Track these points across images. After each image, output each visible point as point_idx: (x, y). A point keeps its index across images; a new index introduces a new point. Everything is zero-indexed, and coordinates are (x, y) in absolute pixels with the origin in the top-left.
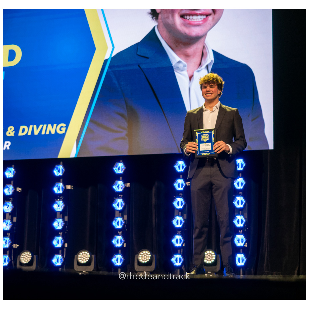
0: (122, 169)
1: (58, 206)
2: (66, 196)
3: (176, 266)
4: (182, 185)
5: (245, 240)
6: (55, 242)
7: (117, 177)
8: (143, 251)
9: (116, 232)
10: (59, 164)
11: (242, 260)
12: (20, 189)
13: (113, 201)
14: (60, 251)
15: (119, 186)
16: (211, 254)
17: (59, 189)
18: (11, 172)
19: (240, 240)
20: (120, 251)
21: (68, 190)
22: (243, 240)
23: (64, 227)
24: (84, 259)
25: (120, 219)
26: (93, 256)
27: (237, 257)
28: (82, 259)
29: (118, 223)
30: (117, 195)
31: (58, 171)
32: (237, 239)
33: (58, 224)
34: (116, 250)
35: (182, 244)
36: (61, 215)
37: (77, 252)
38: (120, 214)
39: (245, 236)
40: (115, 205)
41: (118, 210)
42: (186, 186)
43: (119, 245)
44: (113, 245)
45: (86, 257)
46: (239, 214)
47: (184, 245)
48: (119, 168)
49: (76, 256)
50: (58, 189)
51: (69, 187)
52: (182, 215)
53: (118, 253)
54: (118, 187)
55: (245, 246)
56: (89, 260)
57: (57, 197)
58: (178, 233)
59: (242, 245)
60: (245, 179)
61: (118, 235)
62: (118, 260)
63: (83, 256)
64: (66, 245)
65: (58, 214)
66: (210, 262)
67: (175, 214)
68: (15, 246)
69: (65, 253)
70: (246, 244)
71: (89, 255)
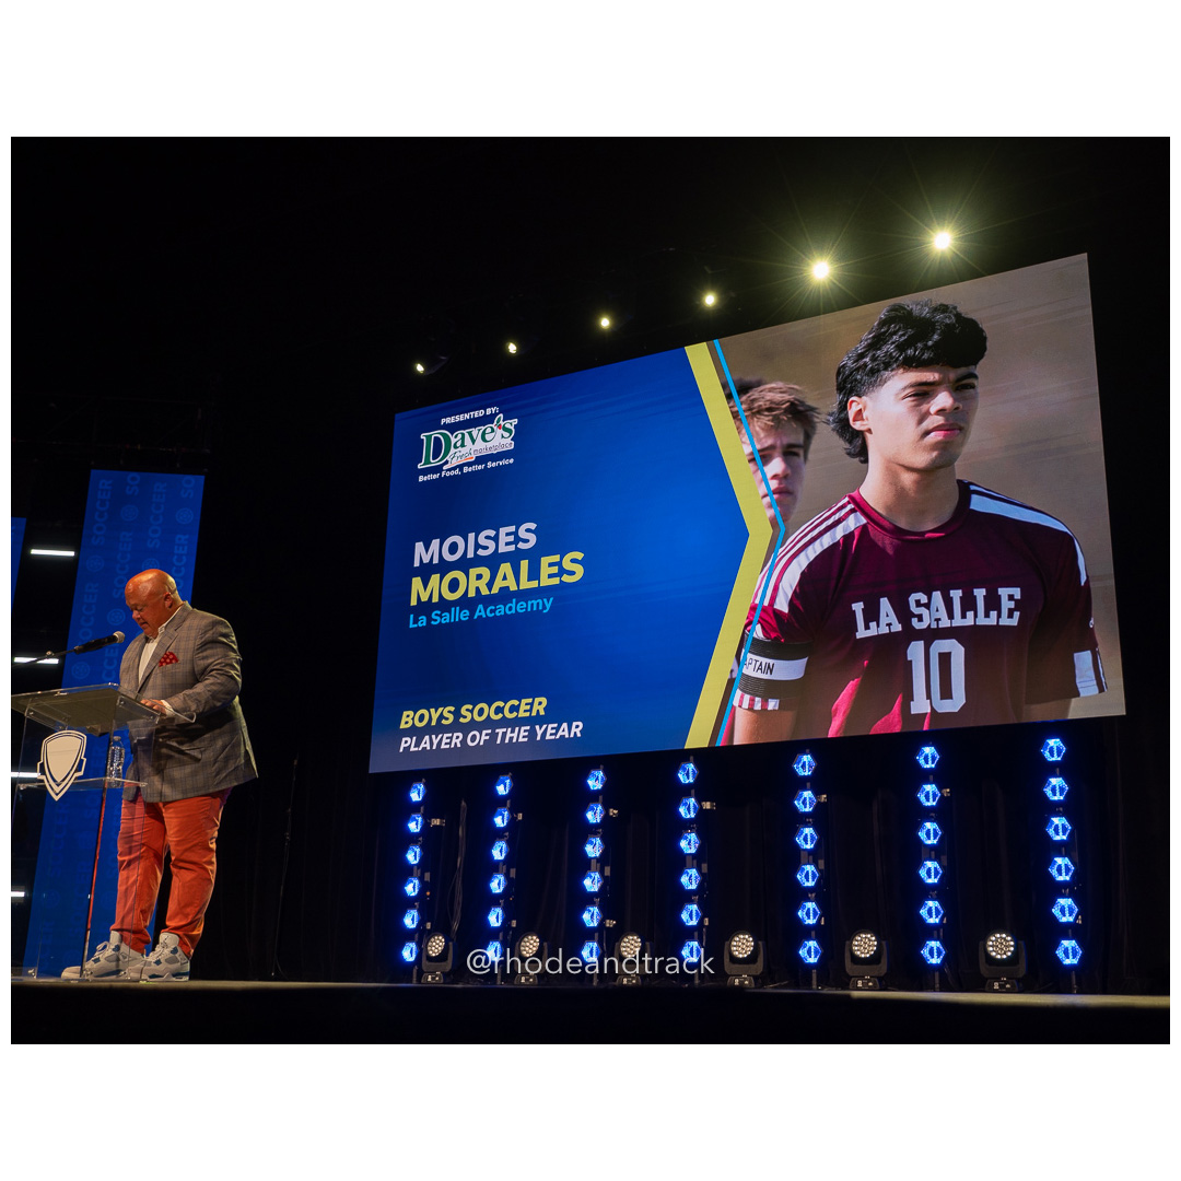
0: (810, 766)
1: (689, 844)
2: (701, 823)
3: (931, 964)
4: (935, 795)
5: (1076, 910)
6: (684, 916)
7: (802, 783)
8: (860, 933)
9: (803, 894)
10: (688, 761)
11: (1072, 952)
12: (616, 812)
13: (795, 831)
14: (696, 934)
15: (806, 801)
16: (1005, 939)
17: (689, 809)
18: (597, 779)
19: (1065, 910)
20: (813, 933)
21: (707, 810)
22: (1072, 908)
23: (700, 886)
24: (743, 949)
25: (810, 868)
26: (760, 943)
27: (1061, 946)
28: (740, 949)
29: (808, 876)
30: (803, 820)
31: (687, 775)
32: (1060, 908)
33: (690, 880)
34: (806, 932)
35: (942, 920)
36: (695, 862)
37: (729, 937)
38: (811, 858)
39: (1076, 901)
40: (799, 840)
41: (806, 850)
42: (942, 796)
43: (811, 921)
44: (799, 921)
45: (747, 947)
46: (1060, 855)
47: (945, 921)
48: (805, 765)
49: (727, 943)
50: (687, 810)
51: (707, 805)
52: (937, 859)
53: (809, 939)
54: (804, 803)
55: (1077, 922)
56: (752, 952)
57: (686, 825)
58: (931, 895)
59: (1071, 919)
60: (1067, 780)
61: (809, 900)
62: (810, 952)
63: (740, 944)
64: (707, 921)
65: (689, 860)
66: (1005, 957)
67: (923, 857)
68: (610, 923)
69: (705, 937)
70: (1080, 917)
71: (752, 941)
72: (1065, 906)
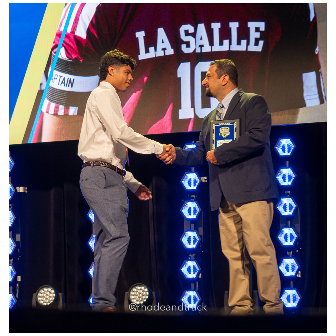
4: (195, 182)
5: (297, 267)
8: (136, 285)
11: (293, 298)
14: (11, 288)
21: (20, 193)
22: (294, 266)
23: (15, 251)
24: (47, 299)
26: (60, 294)
27: (286, 294)
28: (45, 299)
32: (285, 265)
35: (198, 275)
36: (10, 233)
37: (36, 290)
39: (297, 261)
40: (91, 216)
42: (201, 182)
45: (50, 297)
46: (287, 227)
47: (200, 277)
49: (34, 294)
51: (21, 189)
52: (196, 229)
55: (297, 276)
56: (54, 301)
58: (190, 257)
59: (293, 274)
60: (294, 171)
63: (45, 295)
64: (19, 279)
67: (185, 228)
69: (17, 290)
70: (300, 272)
71: (54, 293)
72: (289, 265)
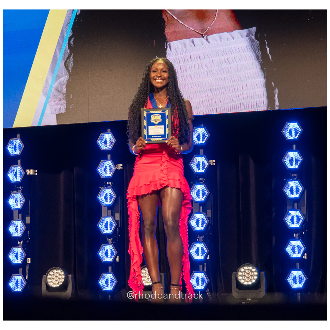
0: (111, 142)
1: (16, 202)
2: (26, 185)
4: (204, 164)
5: (303, 249)
6: (12, 257)
7: (104, 155)
9: (103, 240)
10: (15, 137)
11: (299, 279)
13: (97, 192)
14: (21, 270)
15: (106, 169)
16: (251, 271)
17: (16, 175)
20: (110, 268)
21: (30, 176)
22: (300, 248)
23: (25, 234)
24: (57, 281)
25: (109, 220)
26: (70, 276)
27: (292, 275)
28: (54, 280)
29: (107, 225)
30: (104, 183)
31: (14, 148)
32: (291, 247)
33: (16, 229)
34: (105, 268)
35: (206, 257)
36: (20, 215)
37: (45, 271)
38: (110, 211)
39: (304, 242)
40: (101, 199)
41: (106, 205)
42: (210, 165)
43: (109, 259)
44: (99, 259)
45: (60, 279)
46: (293, 209)
47: (208, 258)
48: (107, 141)
49: (44, 276)
50: (14, 175)
51: (30, 172)
52: (204, 212)
53: (107, 272)
55: (304, 257)
56: (64, 283)
57: (13, 187)
58: (199, 239)
59: (299, 256)
60: (301, 154)
61: (107, 244)
62: (107, 282)
63: (54, 277)
64: (29, 261)
65: (15, 213)
66: (250, 283)
67: (194, 211)
69: (27, 272)
70: (306, 254)
71: (63, 275)
72: (296, 247)
